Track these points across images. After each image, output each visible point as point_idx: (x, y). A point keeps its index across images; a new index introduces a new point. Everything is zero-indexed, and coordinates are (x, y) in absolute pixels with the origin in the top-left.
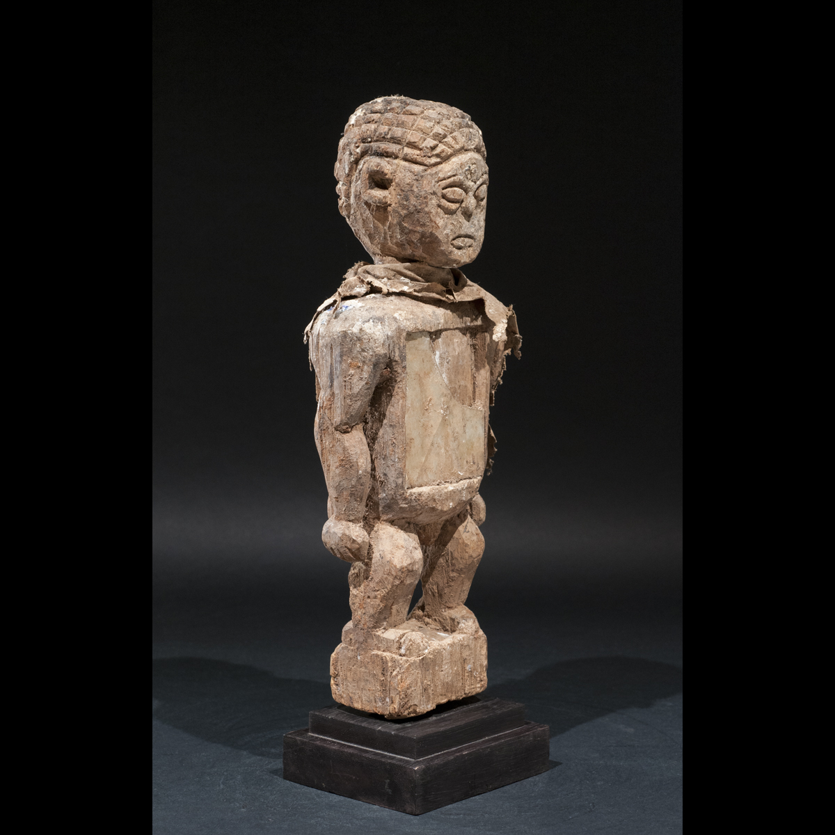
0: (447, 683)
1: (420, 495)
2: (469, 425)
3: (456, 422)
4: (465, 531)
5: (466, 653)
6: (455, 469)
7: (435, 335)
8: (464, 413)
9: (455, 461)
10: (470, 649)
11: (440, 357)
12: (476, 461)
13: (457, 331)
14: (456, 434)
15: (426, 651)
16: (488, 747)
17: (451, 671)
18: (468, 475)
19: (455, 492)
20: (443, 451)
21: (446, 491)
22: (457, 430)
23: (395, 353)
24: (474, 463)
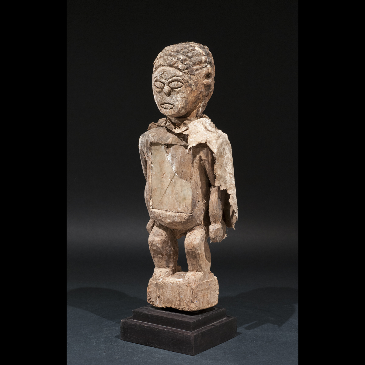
0: (169, 299)
1: (154, 212)
2: (184, 188)
3: (178, 187)
4: (188, 237)
5: (180, 290)
6: (177, 206)
7: (168, 146)
8: (181, 183)
9: (177, 203)
10: (183, 289)
11: (171, 156)
12: (187, 206)
13: (182, 146)
14: (177, 192)
15: (160, 281)
16: (157, 329)
17: (171, 295)
18: (182, 211)
19: (170, 216)
20: (170, 197)
21: (166, 214)
22: (178, 190)
23: (144, 149)
24: (186, 207)
